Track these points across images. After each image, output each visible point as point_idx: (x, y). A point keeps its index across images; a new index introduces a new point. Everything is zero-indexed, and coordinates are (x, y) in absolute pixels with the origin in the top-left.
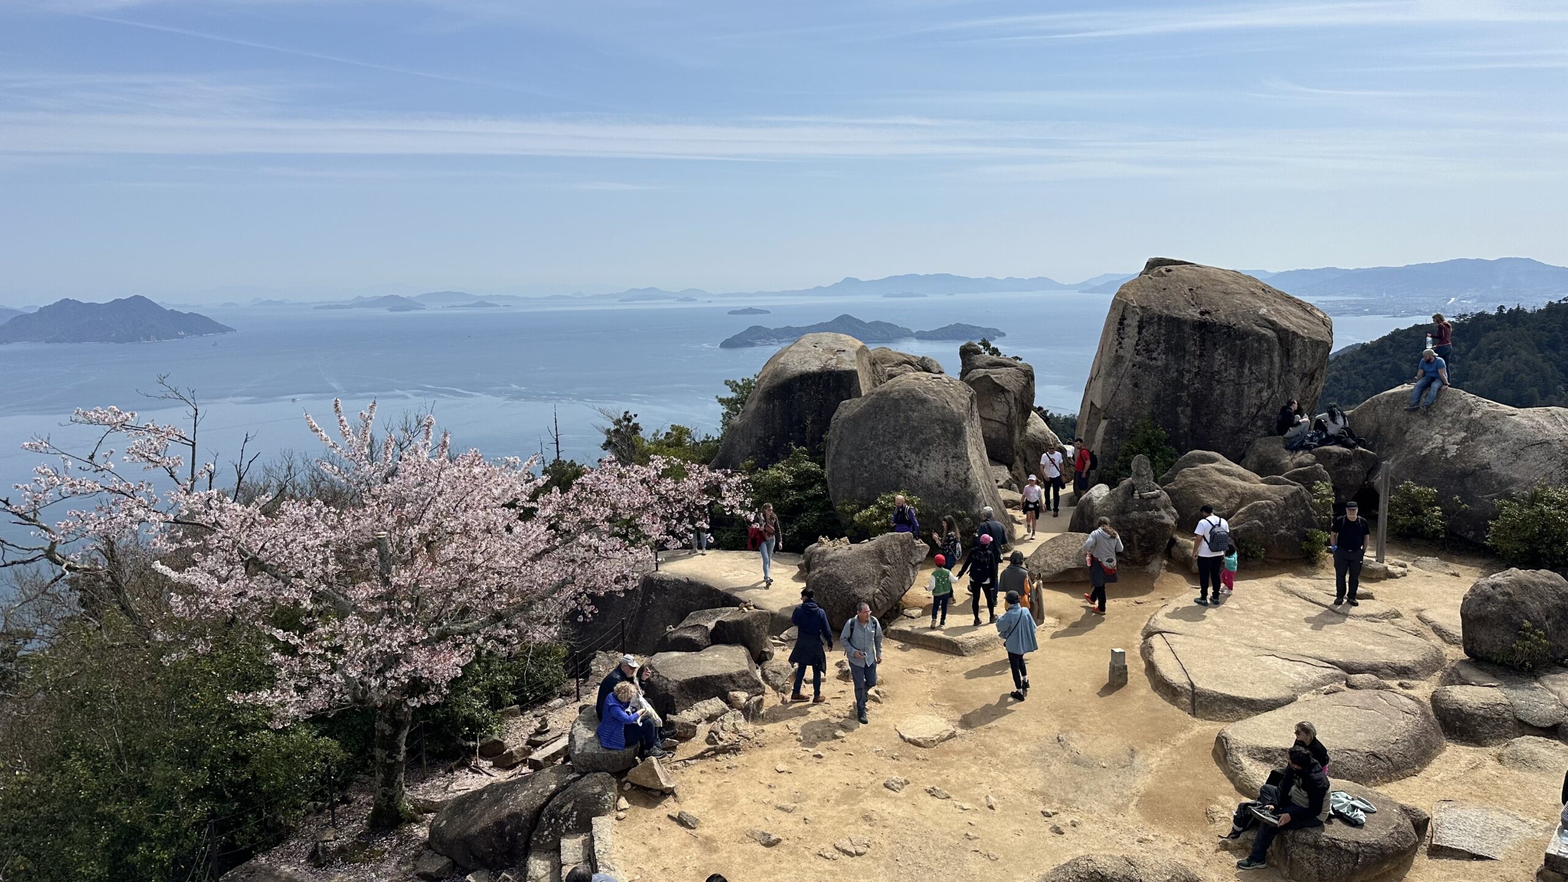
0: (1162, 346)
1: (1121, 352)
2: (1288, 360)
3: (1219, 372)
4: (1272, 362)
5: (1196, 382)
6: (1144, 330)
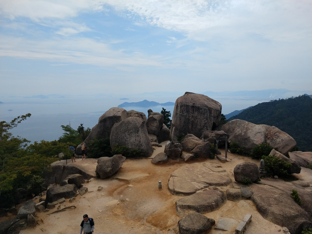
0: (185, 111)
1: (177, 112)
2: (211, 114)
3: (196, 117)
4: (207, 115)
5: (192, 119)
6: (182, 108)
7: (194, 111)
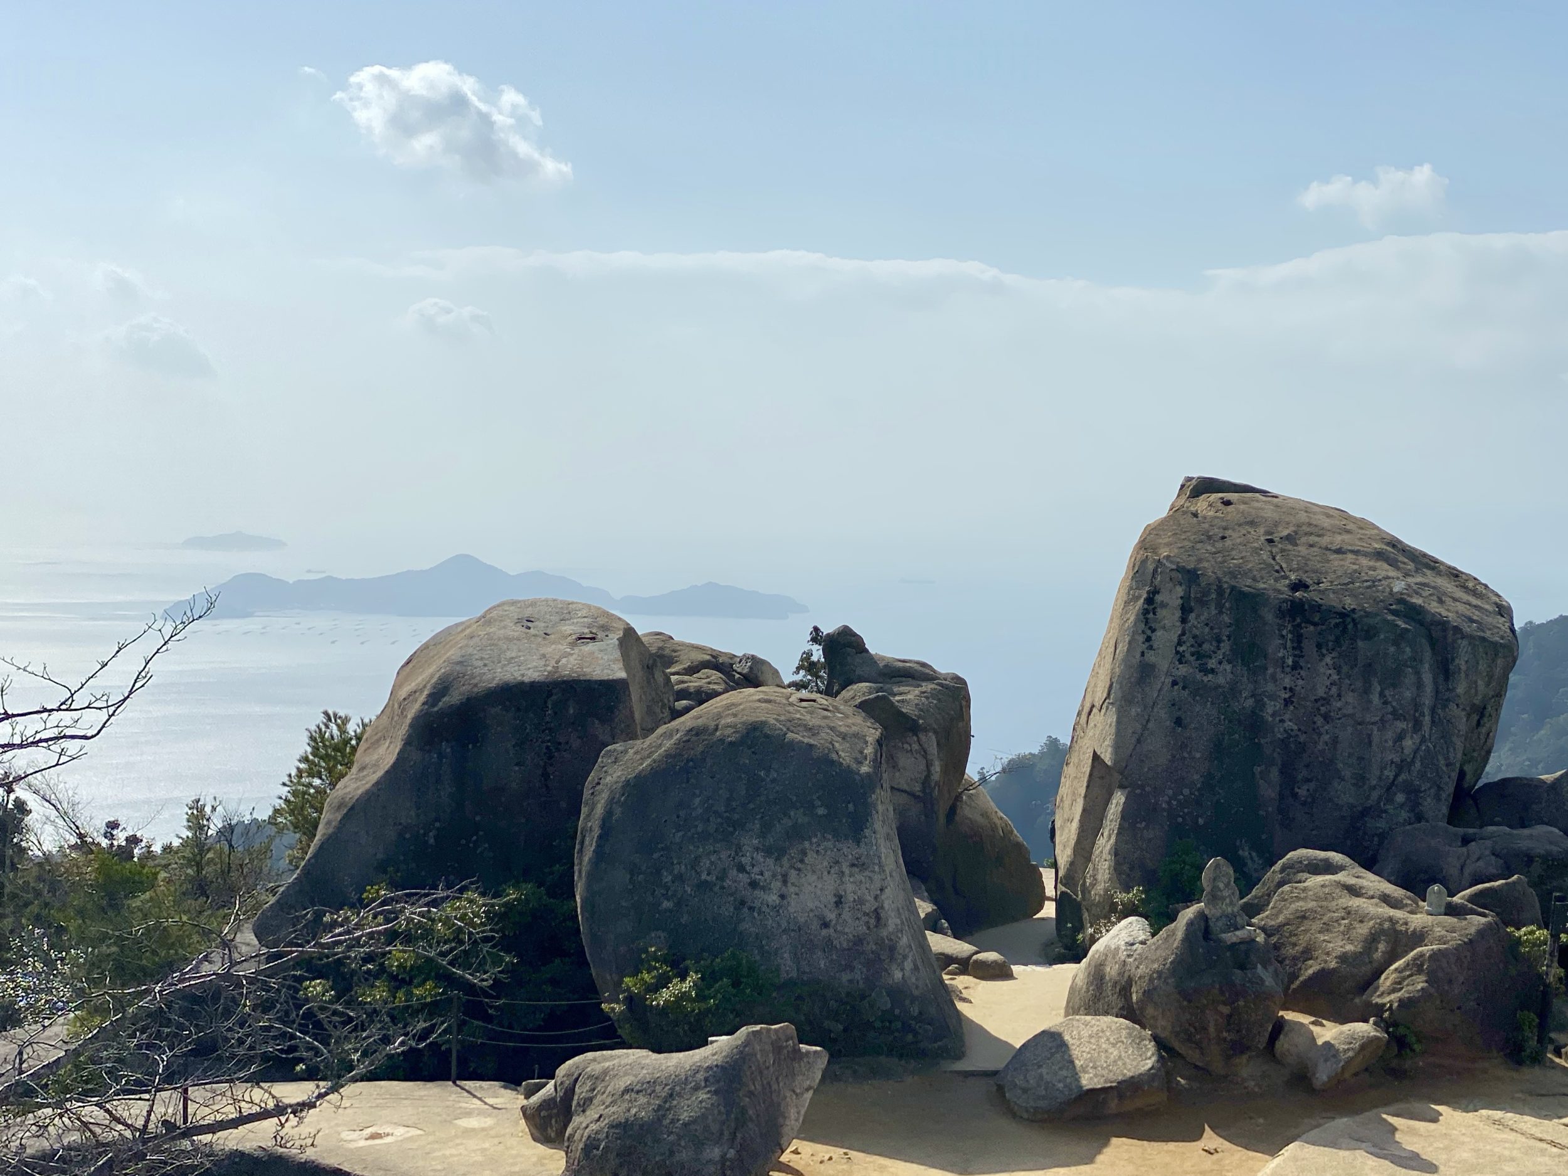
0: (1226, 646)
1: (1151, 657)
2: (1447, 679)
3: (1326, 700)
4: (1420, 685)
5: (1287, 717)
6: (1192, 616)
7: (1309, 646)
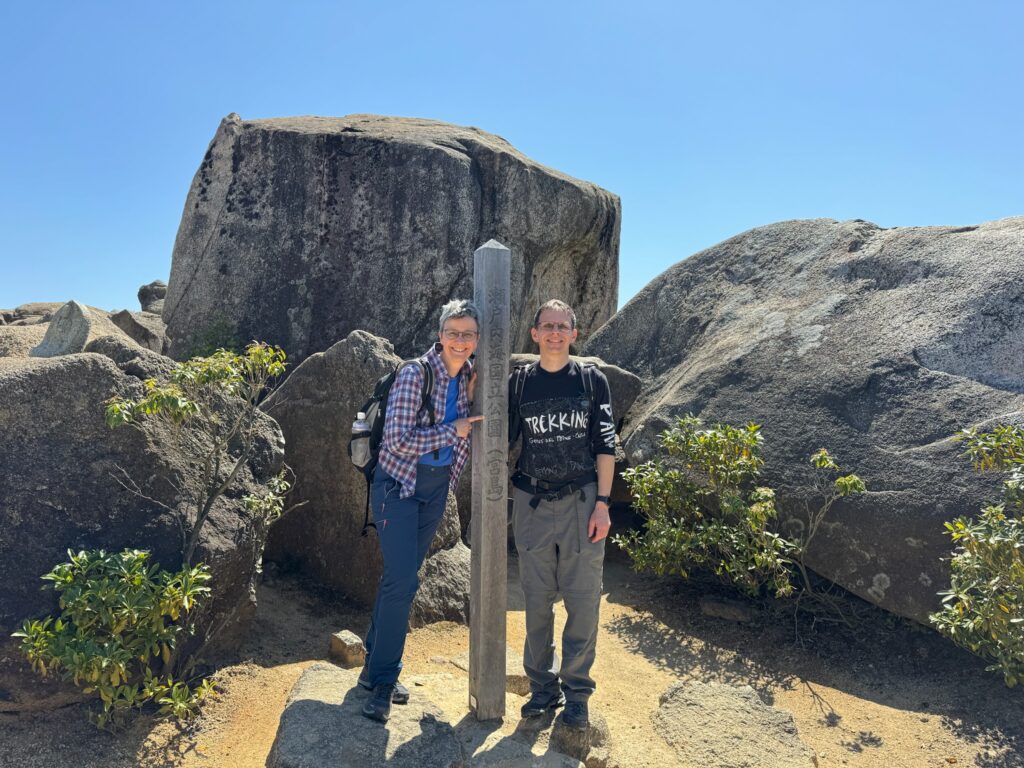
0: (269, 191)
1: (204, 208)
